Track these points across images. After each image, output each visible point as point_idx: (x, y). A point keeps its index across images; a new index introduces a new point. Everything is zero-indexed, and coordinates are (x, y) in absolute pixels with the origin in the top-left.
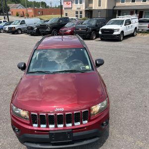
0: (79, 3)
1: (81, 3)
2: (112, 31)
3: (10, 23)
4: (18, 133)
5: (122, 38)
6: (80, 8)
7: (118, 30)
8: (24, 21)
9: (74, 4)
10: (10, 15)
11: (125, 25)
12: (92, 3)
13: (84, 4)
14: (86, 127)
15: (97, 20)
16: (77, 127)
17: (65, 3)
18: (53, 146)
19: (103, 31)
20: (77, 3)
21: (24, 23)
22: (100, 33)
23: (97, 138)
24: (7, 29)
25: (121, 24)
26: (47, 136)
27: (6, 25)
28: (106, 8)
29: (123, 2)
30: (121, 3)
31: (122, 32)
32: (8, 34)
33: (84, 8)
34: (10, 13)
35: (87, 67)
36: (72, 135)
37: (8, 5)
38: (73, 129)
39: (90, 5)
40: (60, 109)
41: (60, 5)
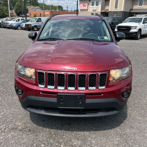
0: (95, 5)
1: (97, 5)
2: (129, 28)
3: (28, 21)
4: (21, 96)
5: (139, 37)
6: (96, 10)
7: (136, 27)
8: (40, 19)
9: (90, 6)
10: (28, 16)
11: (143, 23)
12: (109, 5)
13: (100, 6)
14: (102, 93)
15: (114, 18)
16: (92, 92)
17: (82, 5)
18: (60, 113)
19: (119, 28)
20: (93, 5)
21: (41, 21)
22: (116, 30)
23: (115, 112)
24: (24, 26)
25: (139, 22)
26: (54, 100)
27: (24, 22)
28: (122, 10)
29: (141, 4)
30: (138, 6)
31: (140, 30)
32: (25, 31)
33: (100, 10)
34: (28, 14)
35: (106, 38)
36: (85, 101)
37: (28, 7)
38: (87, 94)
39: (107, 8)
40: (72, 68)
41: (76, 9)
